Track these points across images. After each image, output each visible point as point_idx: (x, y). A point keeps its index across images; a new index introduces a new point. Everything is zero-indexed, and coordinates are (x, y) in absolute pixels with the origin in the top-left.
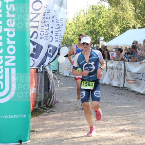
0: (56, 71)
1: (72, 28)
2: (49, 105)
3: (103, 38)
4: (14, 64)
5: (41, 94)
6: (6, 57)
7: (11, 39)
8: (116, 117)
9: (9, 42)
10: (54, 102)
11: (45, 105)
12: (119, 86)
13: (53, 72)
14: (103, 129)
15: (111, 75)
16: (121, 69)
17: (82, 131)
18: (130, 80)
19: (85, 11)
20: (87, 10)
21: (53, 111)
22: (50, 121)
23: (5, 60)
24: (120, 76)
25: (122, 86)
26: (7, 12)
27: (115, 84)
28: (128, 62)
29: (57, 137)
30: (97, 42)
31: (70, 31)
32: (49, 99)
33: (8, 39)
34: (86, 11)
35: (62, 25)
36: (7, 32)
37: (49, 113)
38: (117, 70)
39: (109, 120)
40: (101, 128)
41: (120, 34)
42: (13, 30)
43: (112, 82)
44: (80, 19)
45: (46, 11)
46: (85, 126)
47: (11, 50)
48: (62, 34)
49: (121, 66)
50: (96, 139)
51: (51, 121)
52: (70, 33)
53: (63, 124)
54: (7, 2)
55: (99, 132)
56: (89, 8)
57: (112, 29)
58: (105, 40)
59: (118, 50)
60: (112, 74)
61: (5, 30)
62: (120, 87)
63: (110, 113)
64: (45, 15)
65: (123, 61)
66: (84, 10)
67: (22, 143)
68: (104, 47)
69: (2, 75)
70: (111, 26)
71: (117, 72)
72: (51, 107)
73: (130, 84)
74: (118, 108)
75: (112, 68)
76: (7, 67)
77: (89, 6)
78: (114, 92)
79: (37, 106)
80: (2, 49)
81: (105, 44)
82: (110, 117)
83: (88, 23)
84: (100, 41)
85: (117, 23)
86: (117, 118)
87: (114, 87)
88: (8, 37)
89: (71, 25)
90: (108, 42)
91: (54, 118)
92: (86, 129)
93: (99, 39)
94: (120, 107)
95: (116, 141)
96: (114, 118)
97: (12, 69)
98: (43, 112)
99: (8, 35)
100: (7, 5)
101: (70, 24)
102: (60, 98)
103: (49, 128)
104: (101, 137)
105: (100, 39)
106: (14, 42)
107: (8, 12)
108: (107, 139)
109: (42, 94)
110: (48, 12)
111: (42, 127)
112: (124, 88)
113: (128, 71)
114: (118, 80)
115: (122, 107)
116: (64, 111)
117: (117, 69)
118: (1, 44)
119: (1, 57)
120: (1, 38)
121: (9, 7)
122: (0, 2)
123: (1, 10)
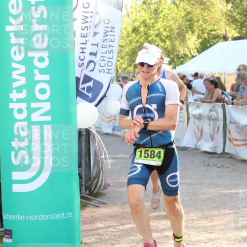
6: (34, 105)
7: (42, 71)
9: (38, 77)
12: (214, 151)
16: (216, 119)
18: (236, 140)
23: (31, 111)
24: (216, 131)
25: (220, 150)
27: (206, 146)
28: (230, 106)
32: (96, 180)
33: (36, 71)
35: (114, 42)
36: (33, 57)
38: (208, 121)
42: (45, 55)
43: (199, 143)
45: (89, 15)
47: (43, 91)
48: (112, 58)
49: (217, 113)
53: (131, 228)
54: (33, 3)
59: (209, 83)
61: (30, 55)
62: (216, 153)
65: (220, 104)
69: (26, 139)
71: (210, 125)
73: (237, 147)
75: (199, 117)
78: (206, 163)
80: (25, 91)
87: (205, 152)
88: (37, 68)
100: (33, 8)
106: (47, 77)
112: (224, 154)
113: (231, 122)
114: (212, 140)
117: (209, 118)
118: (23, 81)
119: (23, 106)
120: (22, 69)
121: (36, 11)
122: (20, 1)
123: (21, 17)
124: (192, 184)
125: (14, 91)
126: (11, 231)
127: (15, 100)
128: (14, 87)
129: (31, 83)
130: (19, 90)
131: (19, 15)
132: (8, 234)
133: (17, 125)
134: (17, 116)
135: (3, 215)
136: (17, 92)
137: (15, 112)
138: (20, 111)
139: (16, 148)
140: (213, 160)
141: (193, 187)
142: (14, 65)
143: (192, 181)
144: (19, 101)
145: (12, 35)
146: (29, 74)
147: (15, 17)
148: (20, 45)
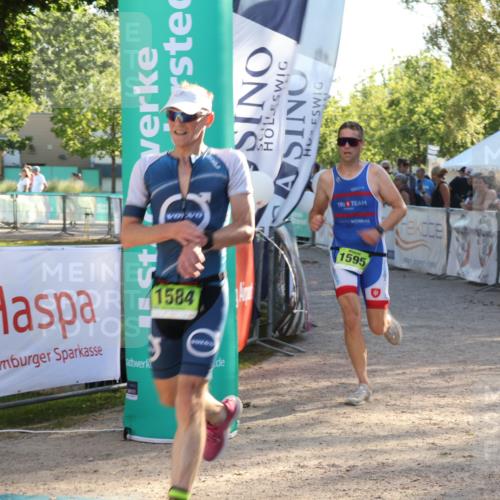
0: (307, 239)
2: (288, 334)
3: (437, 148)
5: (265, 304)
8: (476, 367)
10: (301, 325)
11: (277, 333)
12: (483, 282)
13: (299, 243)
14: (443, 402)
15: (460, 251)
16: (488, 235)
17: (382, 407)
19: (385, 72)
20: (392, 70)
21: (299, 351)
22: (291, 378)
24: (488, 252)
25: (491, 281)
27: (473, 275)
29: (311, 421)
30: (421, 158)
32: (289, 317)
34: (389, 73)
37: (289, 355)
38: (477, 238)
39: (457, 377)
40: (436, 400)
41: (485, 137)
43: (464, 269)
46: (392, 393)
49: (489, 225)
50: (422, 428)
51: (294, 379)
53: (328, 387)
54: (173, 53)
55: (431, 411)
56: (396, 65)
57: (462, 123)
58: (442, 154)
60: (463, 249)
62: (486, 285)
63: (461, 358)
65: (494, 212)
66: (381, 71)
68: (438, 172)
70: (458, 113)
71: (478, 243)
72: (294, 339)
74: (483, 344)
75: (464, 232)
77: (397, 61)
78: (469, 298)
79: (255, 338)
81: (442, 163)
82: (461, 368)
83: (393, 103)
84: (429, 157)
85: (476, 108)
86: (479, 370)
87: (472, 283)
89: (346, 113)
90: (452, 157)
91: (304, 371)
92: (393, 402)
93: (426, 150)
94: (489, 339)
95: (478, 436)
96: (472, 371)
98: (271, 354)
100: (173, 62)
101: (343, 110)
102: (318, 314)
104: (435, 424)
105: (429, 151)
107: (175, 79)
108: (452, 428)
109: (267, 302)
111: (269, 395)
114: (482, 265)
115: (493, 342)
116: (330, 351)
117: (478, 232)
120: (156, 149)
121: (177, 65)
122: (154, 51)
123: (156, 73)
124: (438, 328)
126: (136, 383)
131: (153, 71)
132: (132, 388)
135: (127, 360)
139: (145, 264)
140: (480, 295)
141: (438, 332)
142: (144, 143)
143: (439, 324)
145: (142, 99)
147: (147, 74)
148: (153, 114)
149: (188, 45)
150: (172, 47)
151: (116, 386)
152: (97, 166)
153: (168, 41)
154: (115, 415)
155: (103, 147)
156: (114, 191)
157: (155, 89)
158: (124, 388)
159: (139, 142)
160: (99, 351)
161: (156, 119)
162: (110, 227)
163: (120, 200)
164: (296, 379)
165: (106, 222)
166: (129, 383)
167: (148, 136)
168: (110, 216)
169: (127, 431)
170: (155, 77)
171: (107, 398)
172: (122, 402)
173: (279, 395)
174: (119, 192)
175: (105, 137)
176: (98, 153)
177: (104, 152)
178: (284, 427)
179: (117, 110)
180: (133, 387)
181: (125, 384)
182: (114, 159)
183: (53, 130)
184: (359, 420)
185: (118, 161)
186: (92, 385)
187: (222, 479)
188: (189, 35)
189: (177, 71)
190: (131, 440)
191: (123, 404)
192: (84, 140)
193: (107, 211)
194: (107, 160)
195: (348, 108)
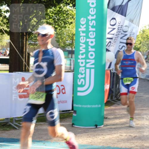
1: (139, 39)
2: (119, 99)
4: (93, 66)
6: (87, 61)
7: (92, 47)
9: (90, 49)
11: (116, 98)
22: (119, 111)
23: (86, 63)
26: (90, 27)
29: (124, 123)
31: (137, 41)
32: (119, 94)
33: (89, 47)
36: (89, 41)
42: (94, 40)
44: (145, 33)
45: (120, 27)
47: (92, 55)
52: (137, 42)
54: (90, 19)
61: (88, 40)
64: (119, 30)
67: (98, 127)
69: (84, 74)
76: (88, 68)
79: (109, 99)
80: (84, 55)
88: (90, 46)
89: (138, 37)
97: (92, 69)
98: (114, 104)
99: (90, 44)
100: (90, 22)
101: (137, 36)
103: (118, 116)
106: (94, 50)
110: (121, 27)
111: (113, 115)
118: (84, 51)
119: (83, 61)
120: (84, 46)
121: (91, 23)
122: (85, 19)
123: (85, 25)
125: (80, 55)
127: (80, 59)
128: (80, 53)
129: (87, 52)
130: (82, 54)
133: (81, 68)
134: (81, 65)
135: (74, 104)
136: (82, 55)
137: (80, 63)
138: (82, 63)
139: (80, 78)
142: (81, 44)
144: (82, 59)
145: (81, 32)
146: (87, 48)
147: (83, 25)
148: (84, 36)
149: (94, 17)
150: (90, 18)
151: (70, 112)
152: (67, 51)
153: (89, 16)
154: (70, 120)
155: (69, 45)
156: (72, 58)
157: (85, 29)
158: (72, 112)
159: (80, 44)
160: (66, 102)
161: (85, 38)
162: (70, 68)
163: (73, 60)
164: (120, 111)
165: (69, 66)
166: (74, 111)
167: (82, 42)
168: (70, 65)
169: (73, 124)
170: (85, 26)
171: (68, 115)
172: (72, 116)
173: (115, 115)
174: (73, 58)
175: (70, 43)
176: (68, 47)
177: (70, 47)
178: (117, 124)
179: (74, 35)
180: (75, 112)
181: (73, 111)
182: (72, 49)
183: (56, 40)
184: (138, 123)
185: (73, 49)
186: (64, 111)
187: (99, 138)
188: (95, 14)
189: (91, 24)
190: (74, 127)
191: (72, 117)
192: (64, 43)
193: (70, 63)
194: (70, 49)
195: (139, 35)
